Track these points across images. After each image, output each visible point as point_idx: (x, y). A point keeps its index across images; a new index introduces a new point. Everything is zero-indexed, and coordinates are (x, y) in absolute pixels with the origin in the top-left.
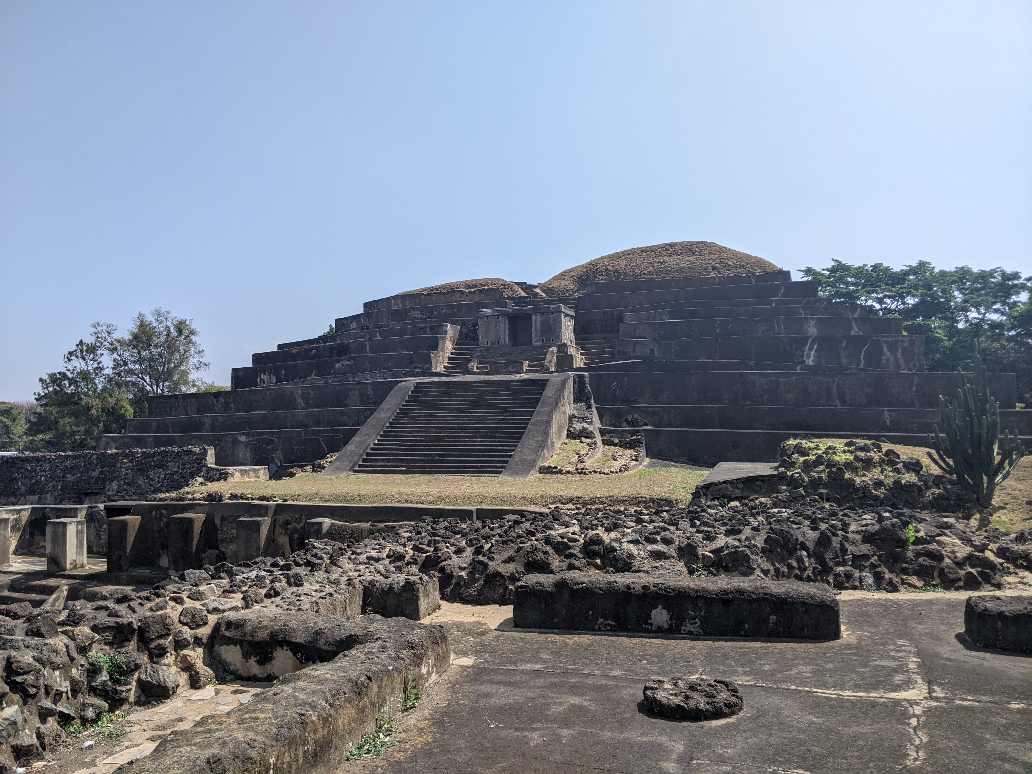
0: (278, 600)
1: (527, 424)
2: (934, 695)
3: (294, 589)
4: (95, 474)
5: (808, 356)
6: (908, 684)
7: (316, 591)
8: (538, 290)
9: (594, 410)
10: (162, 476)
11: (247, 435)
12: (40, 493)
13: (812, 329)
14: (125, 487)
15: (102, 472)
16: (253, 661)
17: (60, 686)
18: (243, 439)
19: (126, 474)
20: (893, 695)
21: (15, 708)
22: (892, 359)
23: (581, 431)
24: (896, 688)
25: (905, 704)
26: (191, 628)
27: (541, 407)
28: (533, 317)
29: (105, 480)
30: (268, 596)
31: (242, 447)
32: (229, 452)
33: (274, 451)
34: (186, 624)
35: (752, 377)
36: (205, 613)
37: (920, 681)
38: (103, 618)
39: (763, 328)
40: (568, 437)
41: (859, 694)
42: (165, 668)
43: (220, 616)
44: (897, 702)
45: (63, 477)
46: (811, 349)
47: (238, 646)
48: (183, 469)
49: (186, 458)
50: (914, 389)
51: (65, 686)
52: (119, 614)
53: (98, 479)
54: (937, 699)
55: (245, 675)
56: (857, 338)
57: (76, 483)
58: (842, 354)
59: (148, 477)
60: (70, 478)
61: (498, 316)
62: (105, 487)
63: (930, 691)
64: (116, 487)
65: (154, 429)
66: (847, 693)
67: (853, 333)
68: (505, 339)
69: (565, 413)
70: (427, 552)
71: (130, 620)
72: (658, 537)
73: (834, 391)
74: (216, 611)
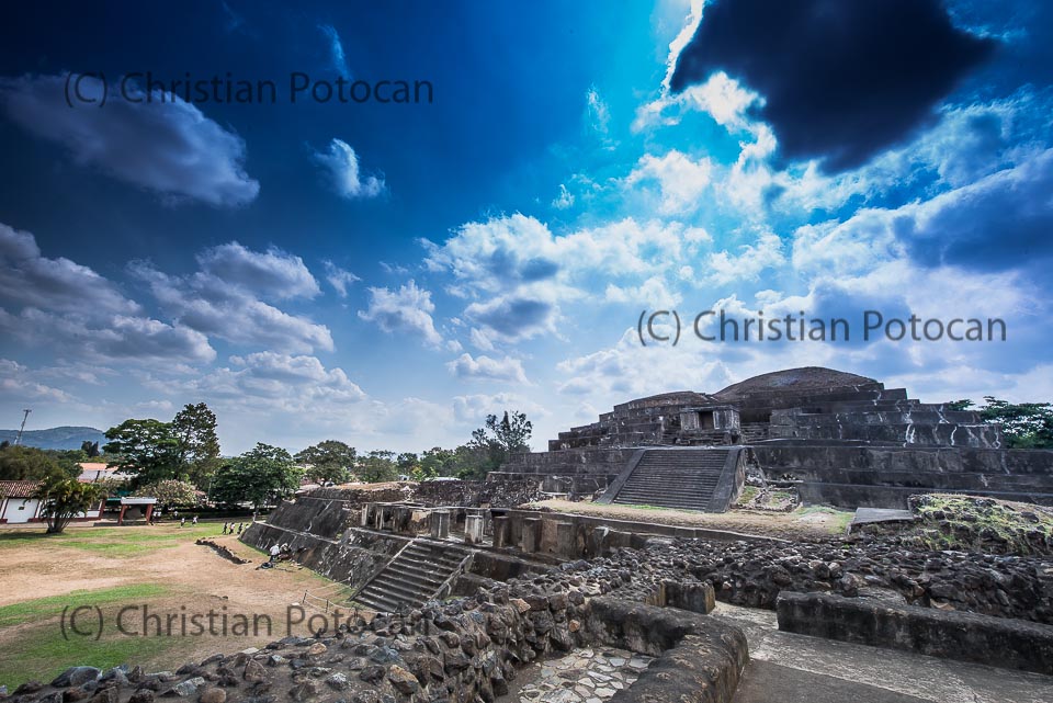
0: (619, 591)
1: (719, 477)
3: (627, 584)
5: (909, 437)
8: (713, 398)
9: (761, 469)
10: (517, 496)
11: (557, 476)
13: (909, 420)
14: (500, 500)
15: (489, 492)
16: (613, 633)
18: (555, 478)
19: (501, 494)
22: (977, 440)
23: (754, 483)
26: (576, 606)
27: (727, 467)
28: (713, 413)
29: (491, 496)
30: (613, 587)
31: (555, 482)
33: (571, 485)
34: (572, 602)
36: (583, 596)
38: (530, 594)
39: (871, 420)
40: (746, 485)
42: (563, 631)
43: (589, 599)
45: (472, 493)
46: (910, 432)
48: (527, 492)
49: (529, 487)
50: (1003, 461)
51: (514, 639)
53: (487, 495)
56: (946, 426)
58: (936, 436)
59: (510, 495)
60: (476, 494)
61: (692, 413)
62: (490, 500)
64: (496, 500)
67: (941, 422)
68: (697, 425)
69: (742, 471)
73: (936, 460)
74: (587, 595)
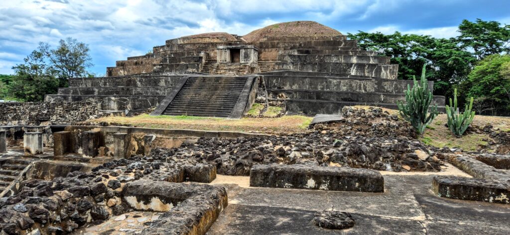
0: (150, 176)
1: (238, 96)
2: (429, 218)
3: (156, 171)
4: (45, 112)
5: (352, 72)
6: (416, 214)
7: (165, 171)
8: (242, 39)
9: (266, 91)
10: (77, 114)
11: (115, 97)
12: (19, 120)
13: (354, 60)
14: (60, 118)
15: (48, 112)
16: (142, 203)
17: (56, 218)
18: (113, 98)
19: (60, 112)
20: (412, 218)
21: (37, 230)
22: (385, 74)
23: (261, 100)
24: (412, 215)
25: (418, 222)
26: (113, 189)
27: (245, 89)
28: (241, 50)
29: (50, 115)
30: (145, 174)
31: (112, 102)
32: (107, 104)
33: (127, 104)
34: (111, 187)
35: (330, 79)
36: (119, 182)
37: (421, 212)
38: (74, 186)
39: (335, 59)
40: (255, 102)
41: (399, 218)
42: (102, 207)
43: (125, 184)
44: (415, 222)
45: (30, 113)
46: (354, 68)
47: (135, 197)
48: (87, 111)
49: (88, 106)
50: (394, 86)
51: (58, 218)
52: (81, 184)
53: (46, 114)
54: (430, 220)
55: (138, 209)
56: (372, 65)
57: (37, 116)
58: (366, 71)
59: (70, 114)
60: (33, 113)
61: (226, 49)
62: (50, 118)
63: (427, 217)
64: (55, 118)
65: (71, 93)
66: (394, 217)
67: (371, 63)
68: (228, 59)
69: (254, 92)
70: (210, 154)
71: (86, 187)
72: (306, 149)
73: (362, 86)
74: (124, 181)
